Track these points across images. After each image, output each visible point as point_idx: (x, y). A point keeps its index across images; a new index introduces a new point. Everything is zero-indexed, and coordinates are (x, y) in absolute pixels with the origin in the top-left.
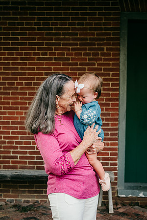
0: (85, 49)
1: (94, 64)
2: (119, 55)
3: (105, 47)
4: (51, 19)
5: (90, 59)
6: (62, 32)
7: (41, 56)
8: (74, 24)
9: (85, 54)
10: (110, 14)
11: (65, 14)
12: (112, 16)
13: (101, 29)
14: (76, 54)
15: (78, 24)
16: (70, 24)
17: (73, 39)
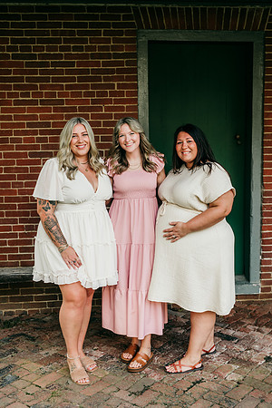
0: (86, 87)
1: (101, 109)
2: (136, 94)
3: (116, 83)
4: (32, 41)
5: (94, 102)
6: (50, 61)
7: (21, 99)
8: (68, 49)
9: (87, 94)
10: (121, 33)
11: (55, 33)
12: (124, 36)
13: (109, 56)
14: (73, 95)
15: (75, 49)
16: (62, 49)
17: (68, 72)
